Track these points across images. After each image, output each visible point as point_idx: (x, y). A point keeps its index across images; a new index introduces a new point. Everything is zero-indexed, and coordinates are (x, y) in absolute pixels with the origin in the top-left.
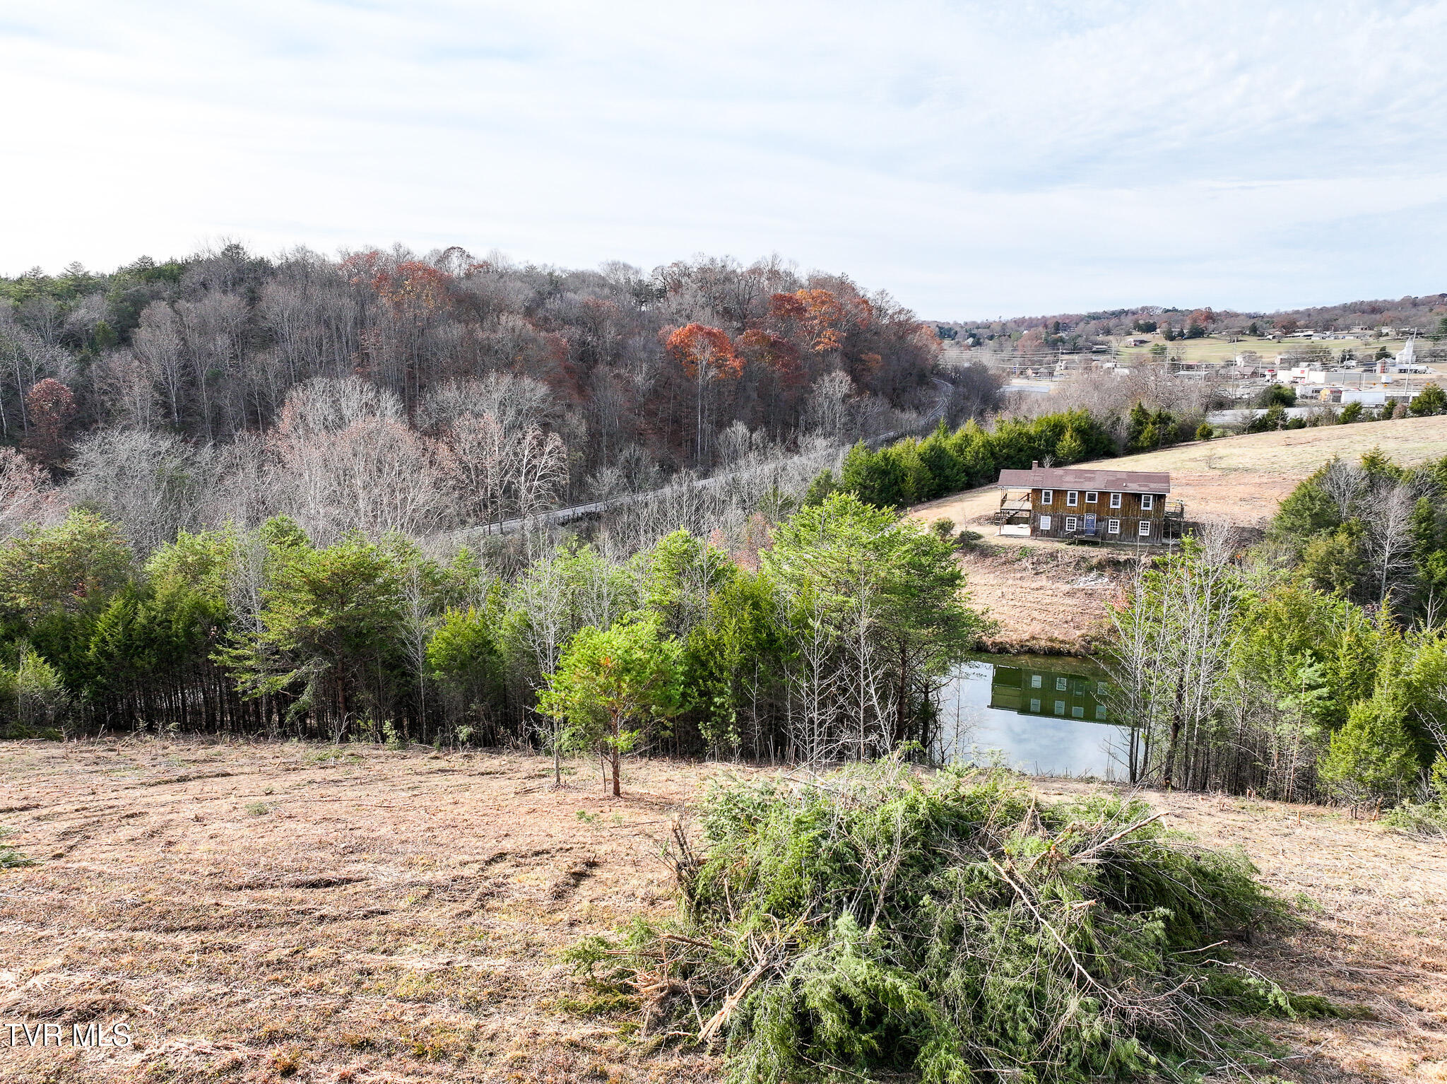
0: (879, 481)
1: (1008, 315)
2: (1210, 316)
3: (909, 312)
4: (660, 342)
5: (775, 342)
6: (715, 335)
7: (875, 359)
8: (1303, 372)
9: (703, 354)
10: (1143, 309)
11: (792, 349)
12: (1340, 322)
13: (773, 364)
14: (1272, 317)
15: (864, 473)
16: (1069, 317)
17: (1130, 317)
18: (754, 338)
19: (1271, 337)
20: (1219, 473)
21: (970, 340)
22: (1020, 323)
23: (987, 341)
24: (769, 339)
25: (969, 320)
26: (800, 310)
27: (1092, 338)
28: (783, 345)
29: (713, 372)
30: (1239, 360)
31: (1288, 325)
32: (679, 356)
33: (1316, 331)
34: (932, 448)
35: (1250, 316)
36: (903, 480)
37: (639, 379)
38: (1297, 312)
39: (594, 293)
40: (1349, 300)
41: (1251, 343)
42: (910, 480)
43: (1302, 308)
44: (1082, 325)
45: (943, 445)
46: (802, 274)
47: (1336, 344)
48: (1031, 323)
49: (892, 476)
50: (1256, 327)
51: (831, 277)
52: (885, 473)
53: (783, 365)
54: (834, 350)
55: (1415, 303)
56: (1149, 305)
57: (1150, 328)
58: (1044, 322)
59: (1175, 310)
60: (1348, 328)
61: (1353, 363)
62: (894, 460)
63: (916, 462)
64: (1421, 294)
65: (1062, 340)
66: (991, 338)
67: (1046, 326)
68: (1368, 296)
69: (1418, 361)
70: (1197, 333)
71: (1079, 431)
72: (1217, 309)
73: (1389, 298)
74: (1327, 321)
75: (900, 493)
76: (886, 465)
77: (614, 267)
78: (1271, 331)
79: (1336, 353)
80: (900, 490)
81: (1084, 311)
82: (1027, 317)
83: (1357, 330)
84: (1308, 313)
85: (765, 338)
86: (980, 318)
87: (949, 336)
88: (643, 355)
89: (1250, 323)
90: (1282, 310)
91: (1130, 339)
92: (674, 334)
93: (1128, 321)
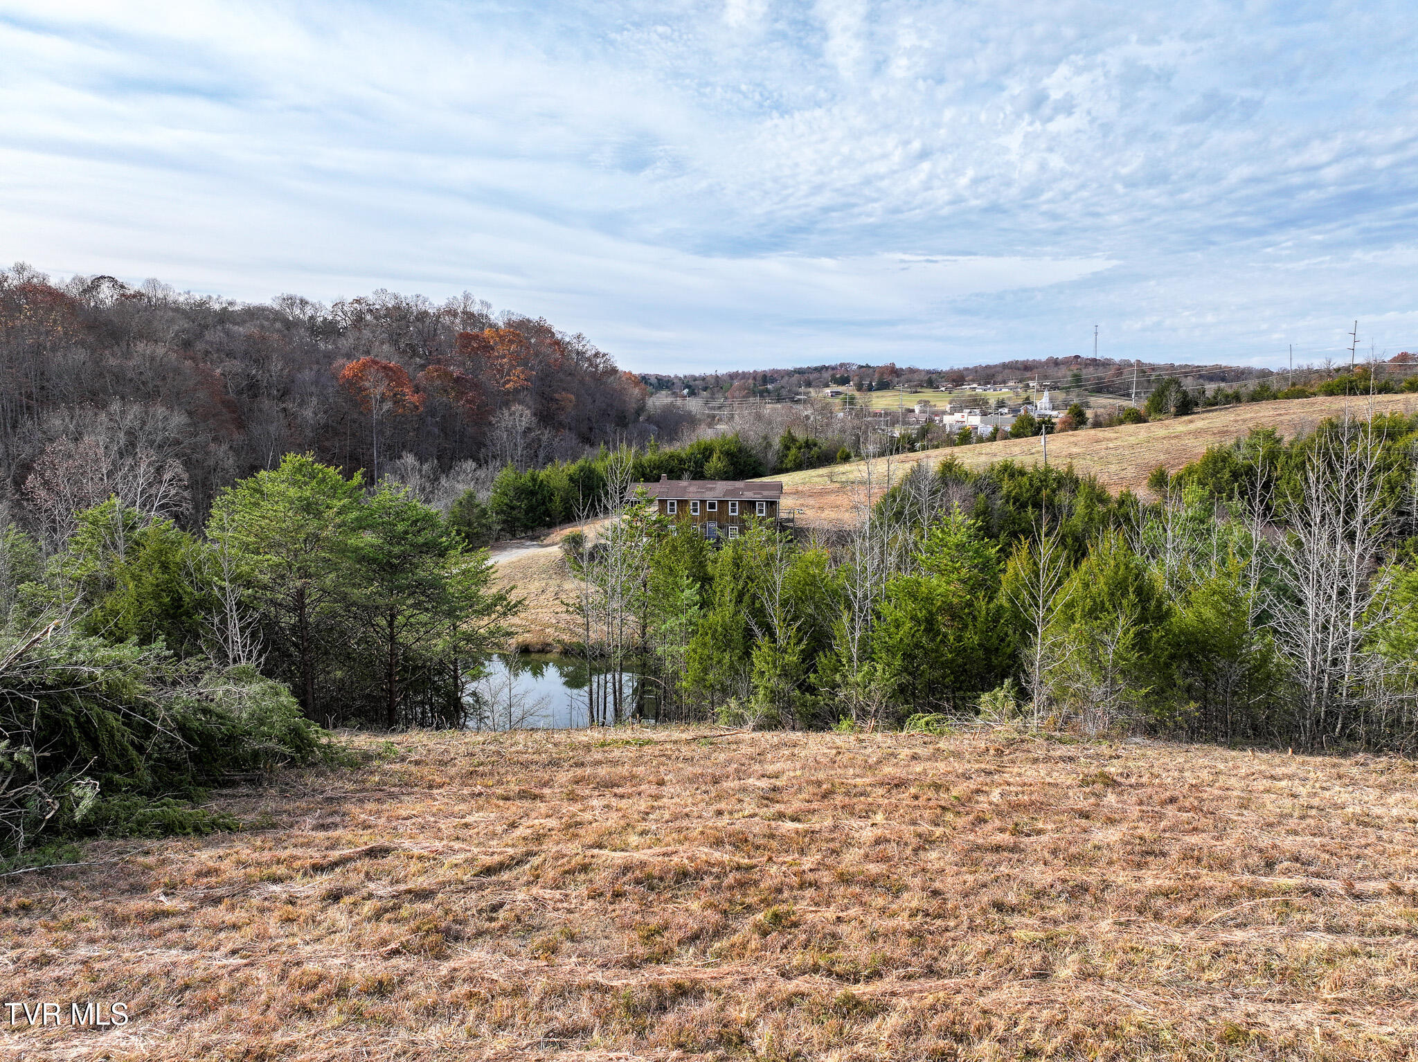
0: (526, 501)
1: (723, 370)
2: (894, 371)
3: (604, 355)
4: (334, 377)
5: (458, 378)
6: (391, 369)
7: (568, 399)
8: (963, 416)
9: (377, 388)
10: (842, 365)
11: (476, 386)
12: (999, 378)
13: (457, 399)
14: (947, 373)
15: (512, 493)
16: (777, 372)
17: (830, 372)
18: (435, 374)
19: (943, 389)
20: (838, 485)
21: (686, 391)
22: (733, 376)
23: (701, 392)
24: (452, 375)
25: (687, 373)
26: (487, 347)
27: (795, 389)
28: (467, 381)
29: (388, 406)
30: (917, 409)
31: (957, 378)
32: (353, 390)
33: (979, 385)
34: (582, 469)
35: (929, 372)
36: (551, 500)
37: (308, 413)
38: (967, 369)
39: (262, 327)
40: (1007, 359)
41: (928, 394)
42: (557, 499)
43: (971, 367)
44: (786, 378)
45: (593, 466)
46: (497, 316)
47: (993, 395)
48: (744, 376)
49: (539, 497)
50: (931, 380)
51: (529, 321)
52: (533, 493)
53: (467, 401)
54: (524, 388)
55: (1056, 363)
56: (846, 362)
57: (844, 381)
58: (755, 375)
59: (868, 367)
60: (1004, 382)
61: (1006, 410)
62: (542, 481)
63: (565, 482)
64: (1060, 355)
65: (767, 391)
66: (705, 389)
67: (755, 378)
68: (1021, 357)
69: (1054, 409)
70: (884, 386)
71: (728, 454)
72: (901, 365)
73: (1037, 358)
74: (988, 376)
75: (547, 513)
76: (534, 486)
77: (290, 301)
78: (945, 384)
79: (993, 402)
80: (547, 510)
81: (790, 367)
82: (740, 371)
83: (1011, 384)
84: (975, 370)
85: (448, 375)
86: (697, 372)
87: (667, 387)
88: (313, 389)
89: (926, 378)
90: (956, 368)
91: (828, 391)
92: (348, 368)
93: (827, 375)
